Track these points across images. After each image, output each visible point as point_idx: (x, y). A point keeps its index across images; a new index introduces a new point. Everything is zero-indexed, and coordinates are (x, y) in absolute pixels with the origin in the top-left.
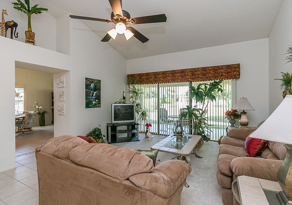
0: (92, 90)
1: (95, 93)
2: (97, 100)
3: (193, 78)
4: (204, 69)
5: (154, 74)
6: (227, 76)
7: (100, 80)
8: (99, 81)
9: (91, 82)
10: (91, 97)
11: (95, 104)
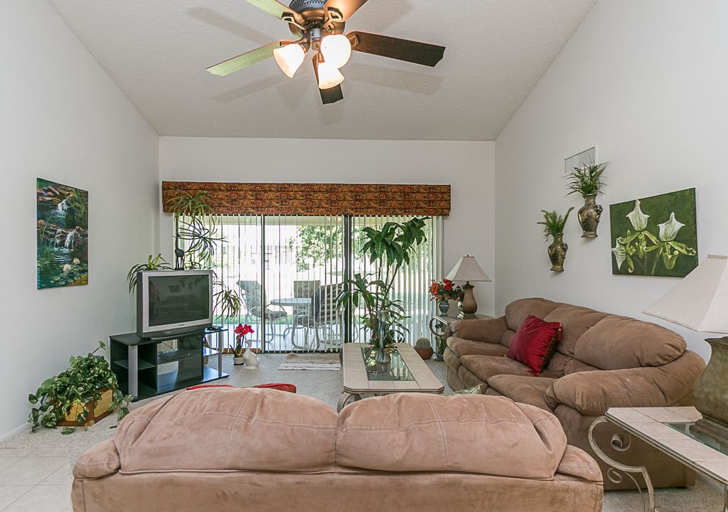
0: (58, 224)
1: (71, 234)
2: (76, 261)
3: (356, 209)
4: (382, 189)
5: (252, 187)
6: (428, 209)
7: (87, 193)
8: (84, 195)
9: (56, 195)
10: (56, 249)
11: (71, 275)
